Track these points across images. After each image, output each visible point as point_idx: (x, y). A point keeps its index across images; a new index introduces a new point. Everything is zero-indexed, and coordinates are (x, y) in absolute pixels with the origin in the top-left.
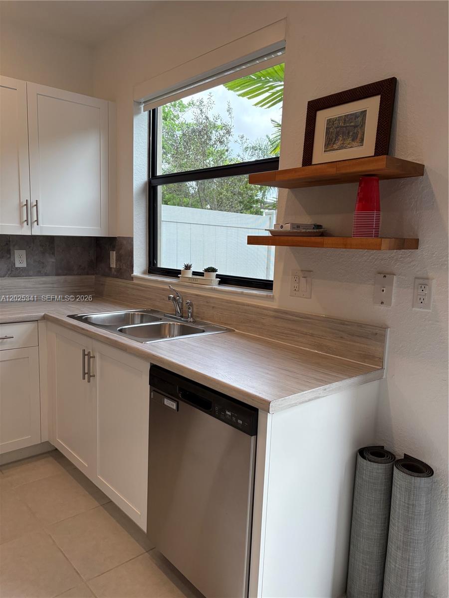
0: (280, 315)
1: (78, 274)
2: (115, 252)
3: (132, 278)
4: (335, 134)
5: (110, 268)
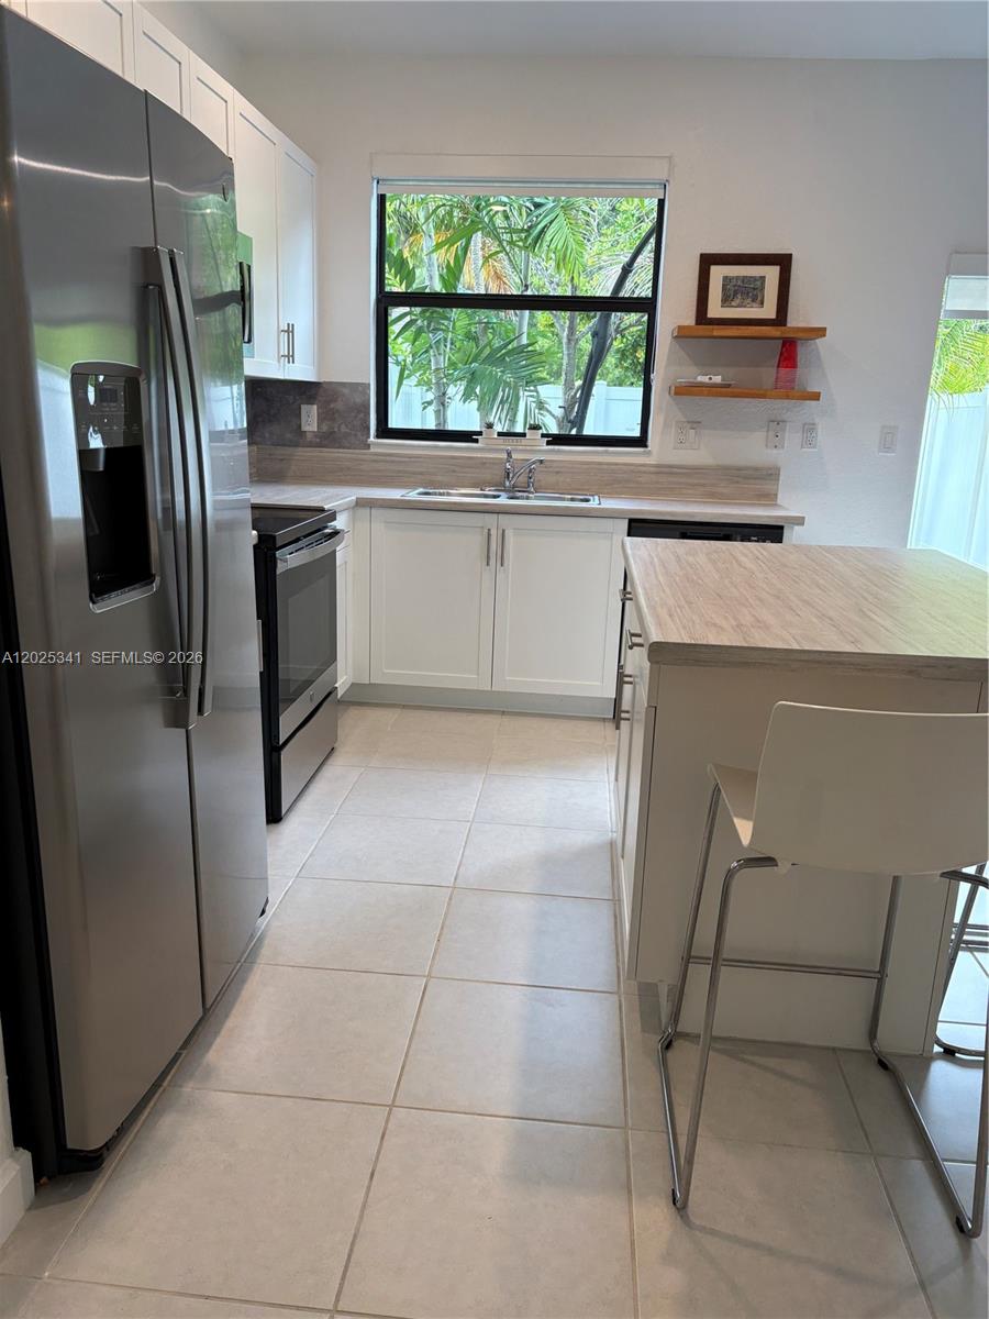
2: (315, 407)
3: (368, 446)
4: (733, 291)
5: (300, 432)
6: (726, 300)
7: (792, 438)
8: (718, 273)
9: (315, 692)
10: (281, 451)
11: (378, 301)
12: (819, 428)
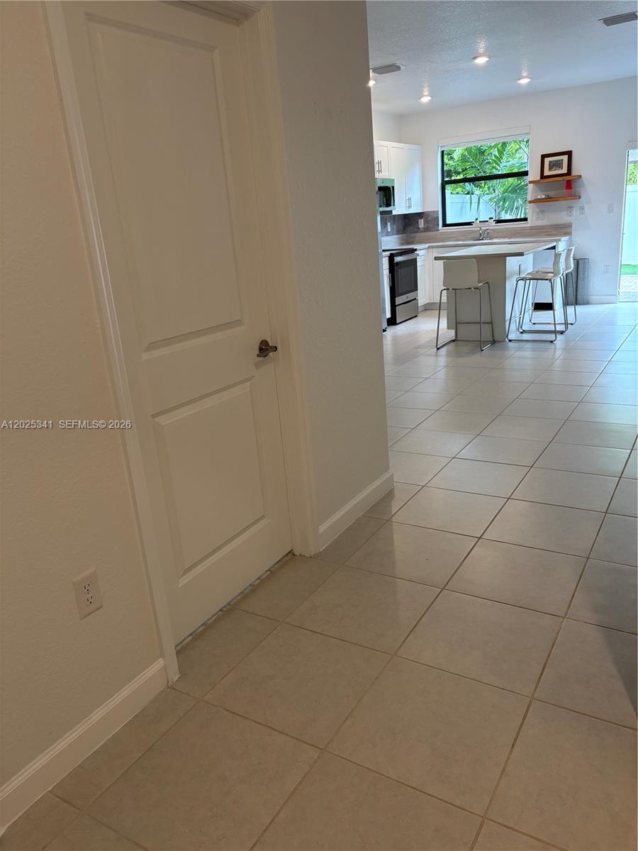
0: (532, 228)
1: (402, 234)
2: (422, 220)
3: (438, 230)
4: (552, 166)
5: (418, 228)
6: (550, 169)
7: (575, 212)
8: (547, 160)
9: (410, 296)
10: (413, 235)
11: (442, 184)
12: (586, 208)
